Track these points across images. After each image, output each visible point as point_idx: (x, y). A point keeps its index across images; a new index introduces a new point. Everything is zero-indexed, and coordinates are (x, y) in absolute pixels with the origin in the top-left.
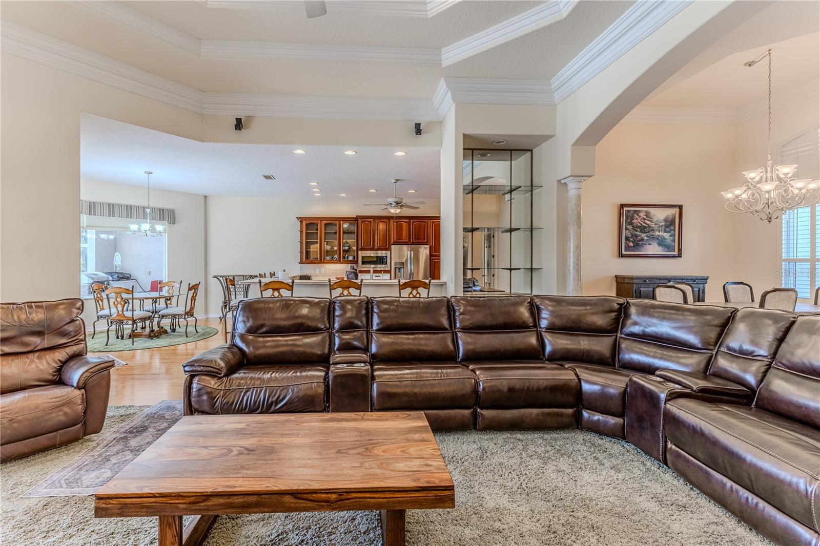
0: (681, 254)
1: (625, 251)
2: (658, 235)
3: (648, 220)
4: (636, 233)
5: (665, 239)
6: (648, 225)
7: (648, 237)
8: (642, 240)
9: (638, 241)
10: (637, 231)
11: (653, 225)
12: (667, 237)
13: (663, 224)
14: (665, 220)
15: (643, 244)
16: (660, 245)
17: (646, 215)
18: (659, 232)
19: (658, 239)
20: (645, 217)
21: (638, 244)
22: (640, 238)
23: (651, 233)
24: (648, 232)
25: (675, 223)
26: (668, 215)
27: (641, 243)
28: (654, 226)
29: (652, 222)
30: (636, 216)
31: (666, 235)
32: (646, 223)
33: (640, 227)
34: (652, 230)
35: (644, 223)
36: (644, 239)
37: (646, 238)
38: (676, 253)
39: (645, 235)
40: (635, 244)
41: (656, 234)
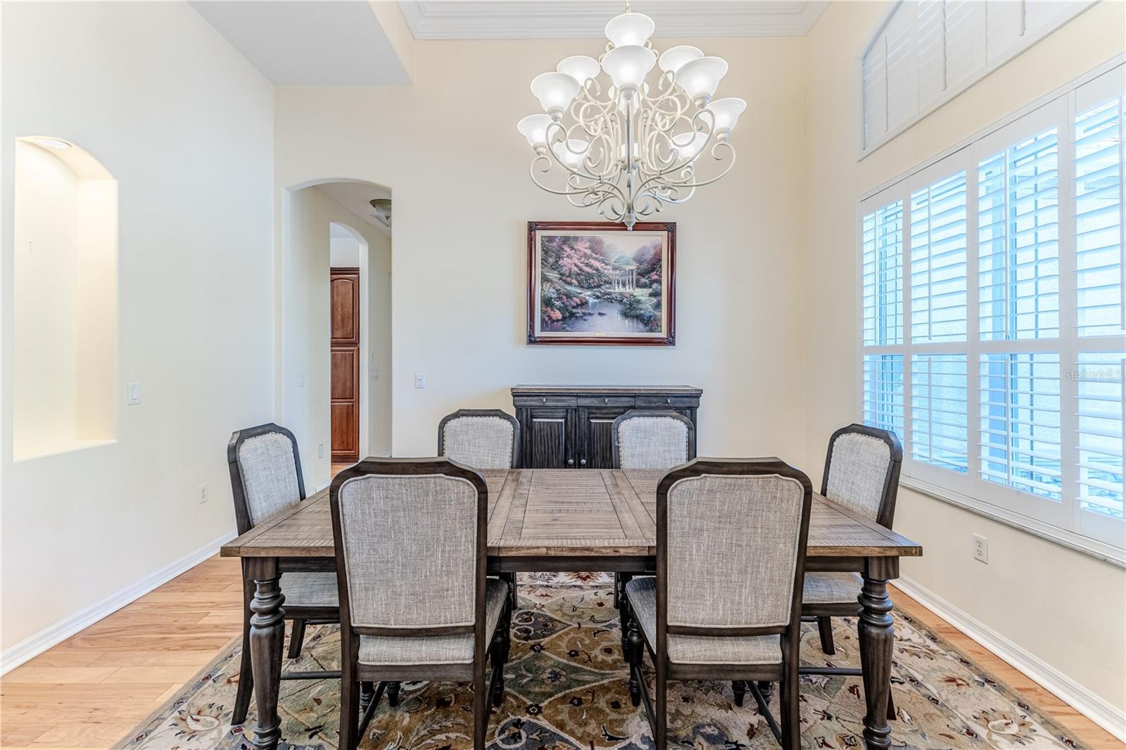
0: (674, 338)
1: (542, 330)
2: (621, 294)
3: (596, 259)
4: (569, 288)
5: (639, 302)
6: (597, 270)
7: (598, 297)
8: (583, 304)
9: (574, 307)
10: (570, 284)
11: (608, 272)
12: (643, 299)
13: (633, 267)
14: (639, 260)
15: (584, 314)
16: (625, 315)
17: (590, 248)
18: (624, 285)
19: (621, 302)
20: (588, 252)
21: (572, 315)
22: (578, 300)
23: (604, 289)
24: (595, 287)
25: (661, 267)
26: (645, 248)
27: (579, 311)
28: (611, 271)
29: (606, 264)
30: (568, 250)
31: (642, 294)
32: (591, 266)
33: (578, 274)
34: (606, 282)
35: (587, 265)
36: (587, 303)
37: (591, 301)
38: (663, 334)
39: (589, 293)
40: (568, 314)
41: (617, 290)
